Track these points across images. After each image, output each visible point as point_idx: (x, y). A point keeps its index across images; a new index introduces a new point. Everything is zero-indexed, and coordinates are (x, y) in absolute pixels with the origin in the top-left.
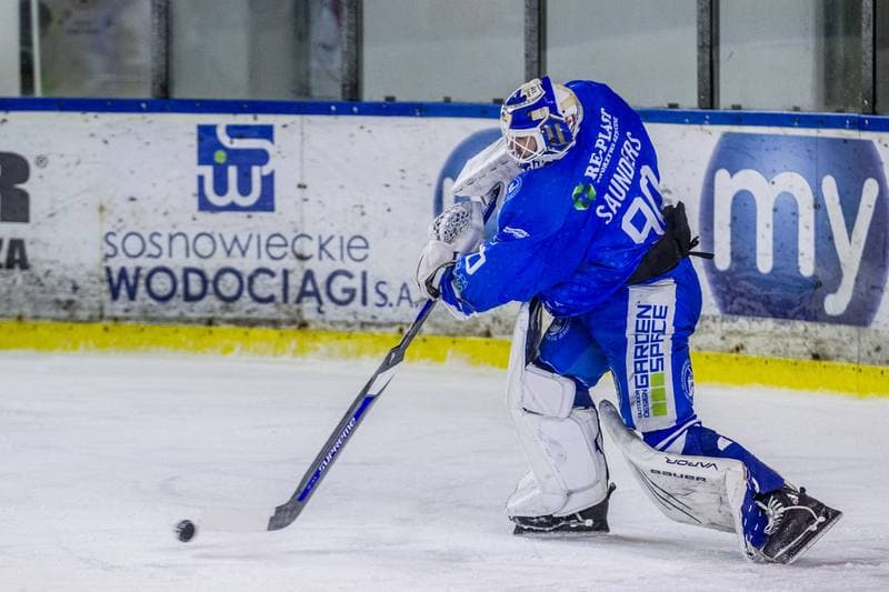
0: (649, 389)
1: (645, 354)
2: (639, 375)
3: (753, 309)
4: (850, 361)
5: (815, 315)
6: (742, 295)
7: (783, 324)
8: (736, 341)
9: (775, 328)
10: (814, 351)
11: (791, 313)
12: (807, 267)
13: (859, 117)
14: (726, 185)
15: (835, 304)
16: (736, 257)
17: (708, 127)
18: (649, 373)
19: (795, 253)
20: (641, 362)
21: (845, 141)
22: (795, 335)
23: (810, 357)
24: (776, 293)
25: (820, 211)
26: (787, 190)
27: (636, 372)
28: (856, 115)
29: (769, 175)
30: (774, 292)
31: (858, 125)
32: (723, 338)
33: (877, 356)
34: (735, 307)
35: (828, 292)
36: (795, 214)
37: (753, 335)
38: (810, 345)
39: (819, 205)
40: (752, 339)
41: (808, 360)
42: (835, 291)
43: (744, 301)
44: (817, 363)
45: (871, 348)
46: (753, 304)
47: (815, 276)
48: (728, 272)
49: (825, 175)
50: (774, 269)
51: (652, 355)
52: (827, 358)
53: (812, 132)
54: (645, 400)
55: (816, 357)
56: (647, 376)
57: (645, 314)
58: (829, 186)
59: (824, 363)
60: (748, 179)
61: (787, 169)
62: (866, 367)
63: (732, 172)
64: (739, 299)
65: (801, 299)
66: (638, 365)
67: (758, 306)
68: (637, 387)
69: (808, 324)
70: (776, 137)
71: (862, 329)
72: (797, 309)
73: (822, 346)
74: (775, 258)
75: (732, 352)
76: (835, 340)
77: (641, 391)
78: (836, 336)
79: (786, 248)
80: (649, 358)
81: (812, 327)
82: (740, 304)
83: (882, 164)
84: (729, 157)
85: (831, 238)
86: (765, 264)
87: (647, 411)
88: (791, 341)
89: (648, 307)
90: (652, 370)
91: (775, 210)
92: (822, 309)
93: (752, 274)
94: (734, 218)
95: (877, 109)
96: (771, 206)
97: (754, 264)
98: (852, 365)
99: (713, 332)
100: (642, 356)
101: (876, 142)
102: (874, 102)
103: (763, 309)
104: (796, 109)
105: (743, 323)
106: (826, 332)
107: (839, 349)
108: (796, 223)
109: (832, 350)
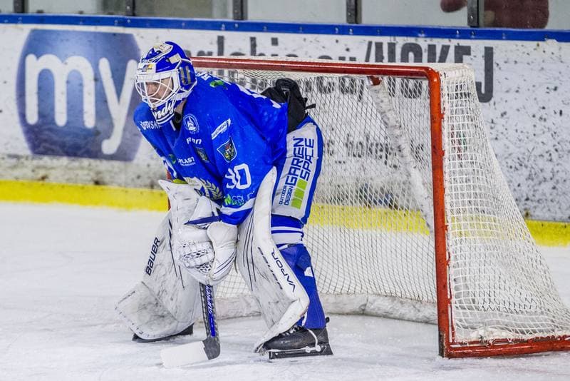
0: (295, 187)
1: (299, 164)
2: (291, 177)
3: (53, 151)
4: (120, 185)
5: (96, 154)
6: (45, 141)
7: (73, 160)
8: (42, 173)
9: (69, 163)
10: (96, 179)
11: (79, 153)
12: (90, 121)
13: (123, 19)
14: (35, 66)
15: (109, 146)
16: (41, 115)
17: (20, 26)
18: (299, 178)
19: (81, 111)
20: (296, 169)
21: (114, 34)
22: (82, 168)
23: (92, 183)
24: (69, 140)
25: (99, 83)
26: (76, 68)
27: (290, 173)
28: (121, 16)
29: (63, 58)
30: (68, 139)
31: (123, 23)
32: (33, 171)
33: (139, 182)
34: (41, 149)
35: (104, 139)
36: (81, 85)
37: (52, 168)
38: (92, 174)
39: (97, 79)
40: (53, 172)
41: (91, 185)
42: (108, 137)
43: (47, 145)
44: (97, 187)
45: (134, 176)
46: (53, 147)
47: (95, 127)
48: (36, 126)
49: (101, 58)
50: (68, 123)
51: (304, 167)
52: (104, 184)
53: (92, 29)
54: (290, 194)
55: (97, 183)
56: (296, 179)
57: (300, 144)
58: (104, 65)
59: (103, 187)
60: (49, 61)
61: (74, 54)
62: (131, 190)
63: (38, 56)
64: (44, 144)
65: (86, 144)
66: (293, 170)
67: (56, 148)
68: (286, 183)
69: (92, 161)
70: (67, 32)
71: (128, 163)
72: (83, 150)
73: (100, 175)
74: (69, 115)
75: (39, 180)
76: (110, 172)
77: (288, 187)
78: (110, 169)
79: (75, 108)
80: (301, 168)
81: (95, 163)
82: (44, 147)
83: (139, 50)
84: (35, 46)
85: (106, 101)
86: (61, 119)
87: (287, 201)
88: (80, 172)
89: (301, 140)
90: (301, 177)
91: (68, 82)
92: (100, 150)
93: (51, 126)
94: (40, 88)
95: (136, 12)
96: (65, 79)
97: (53, 119)
98: (121, 188)
99: (26, 167)
100: (297, 165)
101: (135, 35)
102: (134, 7)
103: (61, 151)
104: (81, 13)
105: (46, 160)
106: (103, 165)
107: (111, 177)
108: (81, 91)
109: (107, 178)
